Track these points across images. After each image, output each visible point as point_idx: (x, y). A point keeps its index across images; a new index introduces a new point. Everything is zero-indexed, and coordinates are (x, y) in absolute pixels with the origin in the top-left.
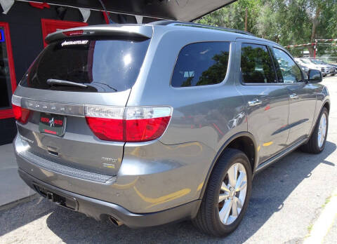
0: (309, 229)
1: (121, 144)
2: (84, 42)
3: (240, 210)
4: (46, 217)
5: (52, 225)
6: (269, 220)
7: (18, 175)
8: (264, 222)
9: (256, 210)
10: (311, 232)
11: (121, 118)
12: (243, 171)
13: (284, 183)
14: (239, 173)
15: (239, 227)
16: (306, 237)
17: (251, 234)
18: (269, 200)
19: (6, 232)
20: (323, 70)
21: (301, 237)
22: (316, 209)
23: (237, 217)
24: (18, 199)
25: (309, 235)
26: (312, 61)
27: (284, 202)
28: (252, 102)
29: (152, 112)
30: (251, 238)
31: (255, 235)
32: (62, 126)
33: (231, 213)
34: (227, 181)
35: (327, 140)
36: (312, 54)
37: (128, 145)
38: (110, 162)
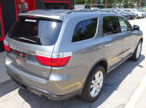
0: (129, 99)
1: (50, 68)
2: (35, 21)
3: (99, 90)
4: (18, 89)
5: (20, 93)
6: (112, 94)
7: (6, 73)
8: (110, 95)
9: (107, 89)
10: (130, 101)
11: (50, 57)
12: (102, 74)
13: (120, 76)
14: (100, 75)
15: (99, 97)
16: (127, 103)
17: (104, 101)
18: (112, 85)
19: (2, 96)
20: (143, 15)
21: (125, 103)
22: (133, 90)
23: (98, 93)
24: (6, 80)
25: (128, 102)
26: (138, 10)
27: (119, 86)
28: (107, 45)
29: (63, 54)
30: (104, 103)
31: (106, 101)
32: (25, 57)
33: (96, 92)
34: (94, 79)
35: (141, 54)
36: (138, 6)
37: (53, 68)
38: (46, 74)
